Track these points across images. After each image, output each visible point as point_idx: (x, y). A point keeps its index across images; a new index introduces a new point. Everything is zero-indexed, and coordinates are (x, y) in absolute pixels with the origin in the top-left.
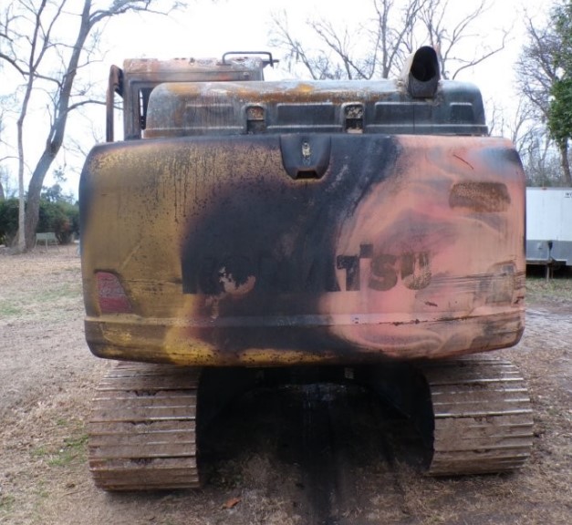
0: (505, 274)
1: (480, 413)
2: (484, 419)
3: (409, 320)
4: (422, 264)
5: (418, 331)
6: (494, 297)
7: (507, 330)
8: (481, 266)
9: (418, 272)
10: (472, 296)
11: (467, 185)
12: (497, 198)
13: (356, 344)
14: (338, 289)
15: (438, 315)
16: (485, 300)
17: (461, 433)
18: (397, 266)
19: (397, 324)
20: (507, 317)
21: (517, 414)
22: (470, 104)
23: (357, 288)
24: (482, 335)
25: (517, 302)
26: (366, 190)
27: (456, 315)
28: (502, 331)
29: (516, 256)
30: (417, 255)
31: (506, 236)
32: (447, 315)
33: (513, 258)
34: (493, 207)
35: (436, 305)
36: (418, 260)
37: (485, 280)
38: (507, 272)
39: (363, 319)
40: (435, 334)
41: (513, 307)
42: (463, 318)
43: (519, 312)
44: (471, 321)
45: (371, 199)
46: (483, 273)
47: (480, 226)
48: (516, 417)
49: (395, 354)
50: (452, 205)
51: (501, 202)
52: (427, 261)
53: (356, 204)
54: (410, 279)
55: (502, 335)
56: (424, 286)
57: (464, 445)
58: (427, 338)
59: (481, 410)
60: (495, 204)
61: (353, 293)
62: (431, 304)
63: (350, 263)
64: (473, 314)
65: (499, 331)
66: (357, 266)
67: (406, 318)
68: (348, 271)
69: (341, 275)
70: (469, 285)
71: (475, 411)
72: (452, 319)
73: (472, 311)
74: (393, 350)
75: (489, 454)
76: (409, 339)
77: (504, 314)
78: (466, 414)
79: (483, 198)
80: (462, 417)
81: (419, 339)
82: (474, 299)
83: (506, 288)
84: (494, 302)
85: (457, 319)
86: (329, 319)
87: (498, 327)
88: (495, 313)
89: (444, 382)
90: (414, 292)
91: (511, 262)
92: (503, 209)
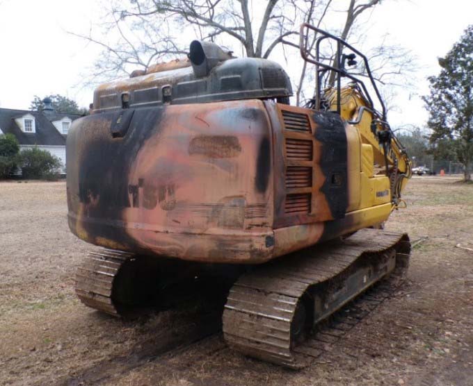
0: (235, 206)
1: (253, 312)
2: (256, 318)
3: (162, 230)
4: (170, 193)
5: (167, 238)
6: (225, 222)
7: (239, 249)
8: (213, 198)
9: (168, 199)
10: (206, 219)
11: (203, 138)
12: (228, 147)
13: (138, 241)
14: (130, 206)
15: (181, 230)
16: (217, 223)
17: (238, 323)
18: (156, 194)
19: (157, 232)
20: (238, 239)
21: (278, 320)
22: (239, 76)
23: (138, 207)
24: (216, 248)
25: (249, 228)
26: (142, 144)
27: (193, 231)
28: (235, 249)
29: (247, 192)
30: (167, 187)
31: (237, 176)
32: (187, 230)
33: (243, 194)
34: (225, 154)
35: (179, 223)
36: (167, 191)
37: (217, 208)
38: (237, 204)
39: (140, 226)
40: (178, 242)
41: (245, 232)
42: (199, 234)
43: (251, 236)
44: (206, 237)
45: (144, 149)
46: (215, 202)
47: (213, 168)
48: (278, 323)
49: (158, 252)
50: (191, 153)
51: (232, 149)
52: (173, 191)
53: (137, 153)
54: (163, 203)
55: (235, 252)
56: (172, 208)
57: (240, 333)
58: (174, 244)
59: (255, 310)
60: (226, 152)
61: (136, 209)
62: (177, 222)
63: (134, 190)
64: (207, 232)
65: (232, 248)
66: (137, 192)
67: (161, 229)
68: (133, 195)
69: (131, 197)
70: (203, 211)
71: (250, 310)
72: (191, 234)
73: (206, 230)
74: (157, 249)
75: (259, 345)
76: (163, 243)
77: (234, 236)
78: (243, 310)
79: (215, 148)
80: (241, 312)
81: (169, 244)
82: (208, 222)
83: (236, 216)
84: (225, 226)
85: (195, 234)
86: (126, 224)
87: (230, 245)
88: (226, 234)
89: (244, 285)
90: (166, 212)
91: (241, 196)
92: (234, 156)
